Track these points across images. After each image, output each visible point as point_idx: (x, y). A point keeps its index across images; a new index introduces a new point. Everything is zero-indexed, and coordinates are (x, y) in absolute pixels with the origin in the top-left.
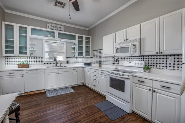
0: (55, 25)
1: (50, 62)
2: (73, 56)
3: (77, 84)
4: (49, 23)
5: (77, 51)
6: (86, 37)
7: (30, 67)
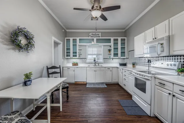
0: (94, 33)
1: (90, 62)
2: (109, 57)
3: (111, 82)
4: (90, 32)
5: (112, 52)
6: (121, 39)
7: (79, 65)
